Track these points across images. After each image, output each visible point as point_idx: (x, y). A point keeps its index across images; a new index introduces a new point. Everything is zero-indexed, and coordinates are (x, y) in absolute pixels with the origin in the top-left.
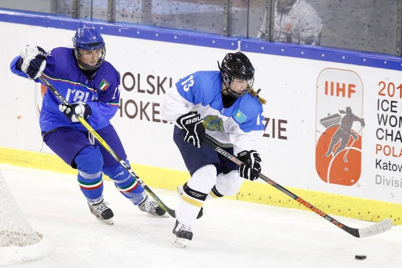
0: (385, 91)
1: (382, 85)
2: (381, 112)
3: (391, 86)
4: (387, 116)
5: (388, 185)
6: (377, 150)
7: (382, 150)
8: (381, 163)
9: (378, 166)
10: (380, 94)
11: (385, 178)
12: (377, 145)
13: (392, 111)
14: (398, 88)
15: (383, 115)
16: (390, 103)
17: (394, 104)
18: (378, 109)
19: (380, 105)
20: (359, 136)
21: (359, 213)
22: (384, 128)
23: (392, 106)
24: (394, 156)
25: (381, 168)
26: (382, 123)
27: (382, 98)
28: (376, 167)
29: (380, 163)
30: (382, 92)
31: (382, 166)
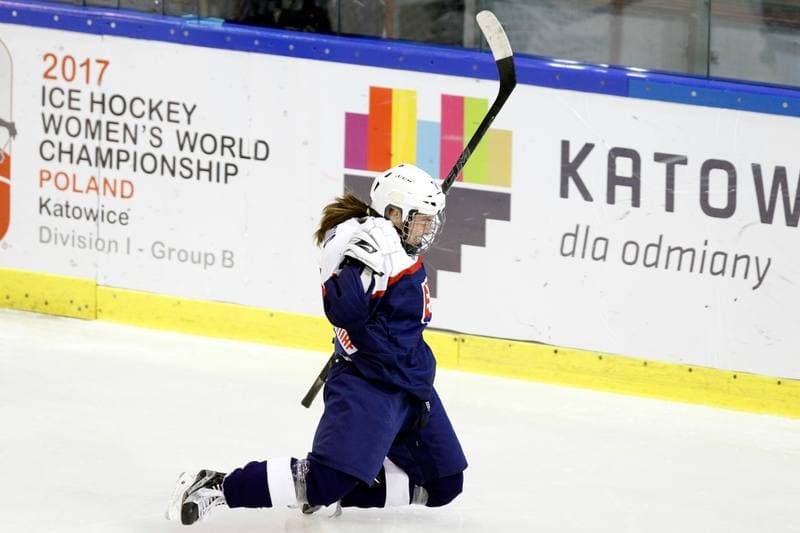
0: (56, 72)
1: (50, 60)
2: (49, 110)
3: (69, 62)
4: (61, 118)
5: (64, 244)
6: (42, 179)
7: (52, 180)
8: (50, 206)
9: (44, 209)
10: (46, 76)
11: (58, 232)
12: (42, 172)
13: (70, 108)
14: (82, 65)
15: (52, 117)
16: (67, 94)
17: (74, 95)
18: (43, 104)
19: (46, 96)
20: (5, 155)
21: (8, 297)
22: (56, 139)
23: (70, 99)
24: (75, 190)
25: (50, 213)
26: (52, 129)
27: (50, 84)
28: (41, 212)
29: (48, 205)
30: (52, 73)
31: (52, 209)
